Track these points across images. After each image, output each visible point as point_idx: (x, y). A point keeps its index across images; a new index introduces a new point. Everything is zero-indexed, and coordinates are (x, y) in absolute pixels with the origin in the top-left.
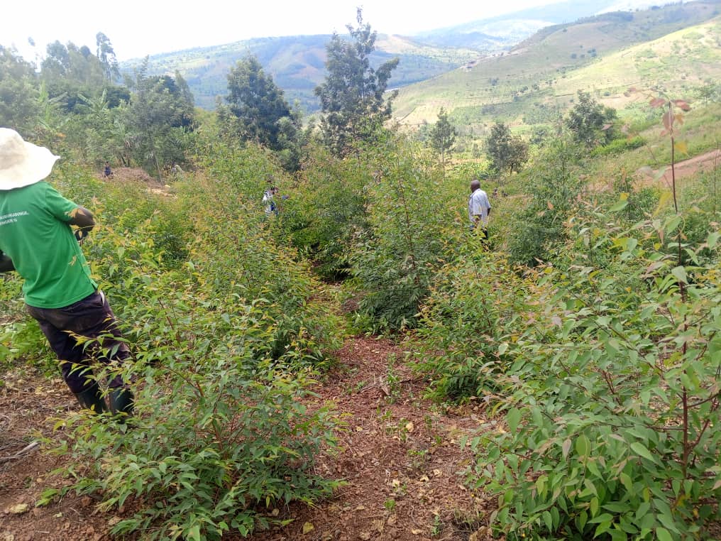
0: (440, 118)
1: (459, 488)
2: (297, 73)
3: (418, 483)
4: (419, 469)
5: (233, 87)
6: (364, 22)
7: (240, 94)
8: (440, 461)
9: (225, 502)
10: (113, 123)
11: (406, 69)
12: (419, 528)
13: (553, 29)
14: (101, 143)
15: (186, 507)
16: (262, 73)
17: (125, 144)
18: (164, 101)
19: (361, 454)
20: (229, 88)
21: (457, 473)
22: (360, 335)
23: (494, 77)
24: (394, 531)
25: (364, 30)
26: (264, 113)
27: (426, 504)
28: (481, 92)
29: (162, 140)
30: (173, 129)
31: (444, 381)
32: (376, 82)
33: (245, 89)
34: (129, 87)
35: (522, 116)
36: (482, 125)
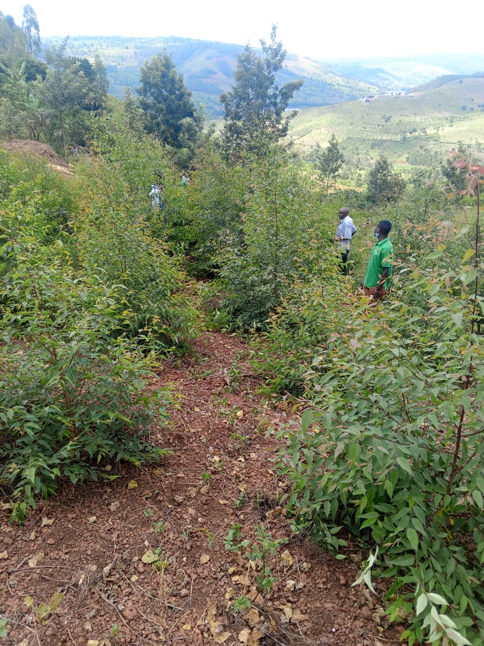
0: (331, 144)
1: (268, 473)
2: (209, 78)
3: (235, 462)
4: (238, 450)
5: (145, 81)
6: (277, 40)
7: (150, 88)
8: (258, 446)
9: (62, 453)
10: (28, 96)
11: (309, 92)
12: (226, 499)
13: (451, 78)
14: (14, 114)
15: (27, 451)
16: (175, 72)
17: (37, 118)
18: (78, 84)
19: (193, 431)
20: (141, 81)
21: (269, 459)
22: (217, 331)
23: (388, 115)
24: (204, 498)
25: (275, 47)
26: (170, 111)
27: (237, 480)
28: (374, 126)
29: (71, 121)
30: (84, 111)
31: (278, 380)
32: (278, 100)
33: (156, 85)
34: (49, 63)
35: (407, 156)
36: (369, 157)
